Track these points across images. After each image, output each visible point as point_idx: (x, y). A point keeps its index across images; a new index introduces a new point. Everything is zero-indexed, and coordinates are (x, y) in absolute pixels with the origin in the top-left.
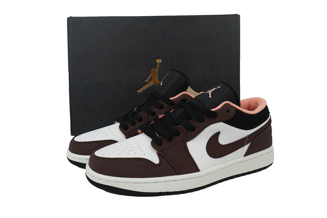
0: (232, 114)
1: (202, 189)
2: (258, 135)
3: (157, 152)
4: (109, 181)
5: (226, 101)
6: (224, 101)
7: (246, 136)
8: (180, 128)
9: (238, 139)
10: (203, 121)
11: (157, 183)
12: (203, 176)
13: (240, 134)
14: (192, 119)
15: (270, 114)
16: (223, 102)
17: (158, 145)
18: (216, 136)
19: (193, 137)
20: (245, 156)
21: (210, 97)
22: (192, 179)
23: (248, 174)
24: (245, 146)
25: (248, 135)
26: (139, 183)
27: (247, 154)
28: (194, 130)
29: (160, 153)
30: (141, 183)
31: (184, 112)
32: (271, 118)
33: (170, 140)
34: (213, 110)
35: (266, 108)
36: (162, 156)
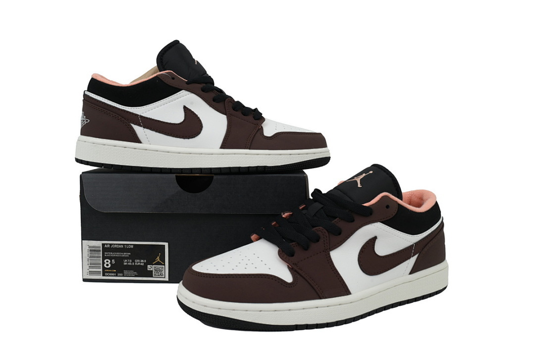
0: (393, 211)
1: (354, 321)
2: (428, 243)
3: (288, 266)
4: (219, 309)
5: (384, 192)
6: (382, 192)
7: (412, 244)
8: (319, 230)
9: (402, 249)
10: (353, 221)
11: (292, 311)
12: (356, 302)
13: (404, 240)
14: (337, 218)
15: (442, 215)
16: (379, 194)
17: (289, 256)
18: (371, 244)
19: (338, 243)
20: (411, 273)
21: (359, 186)
22: (341, 306)
23: (415, 301)
24: (411, 259)
25: (415, 242)
26: (265, 311)
27: (414, 270)
28: (340, 234)
29: (293, 266)
30: (268, 311)
31: (322, 208)
32: (444, 221)
33: (306, 248)
34: (366, 205)
35: (436, 205)
36: (296, 271)
